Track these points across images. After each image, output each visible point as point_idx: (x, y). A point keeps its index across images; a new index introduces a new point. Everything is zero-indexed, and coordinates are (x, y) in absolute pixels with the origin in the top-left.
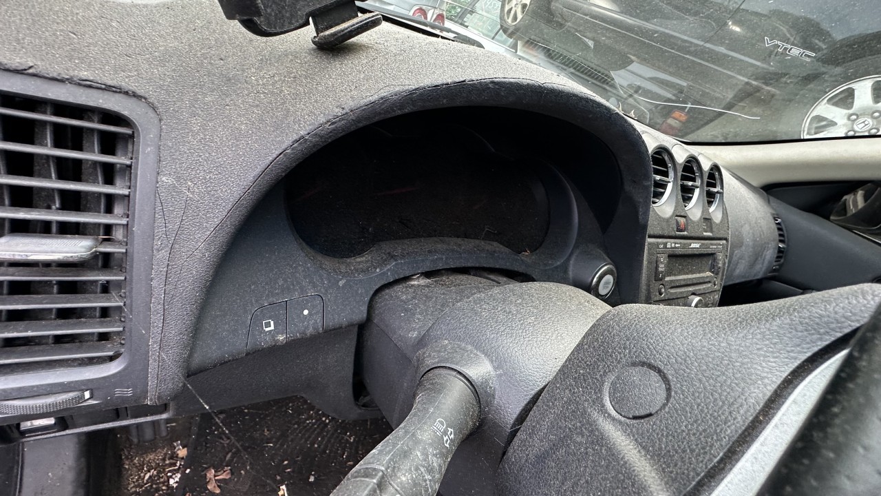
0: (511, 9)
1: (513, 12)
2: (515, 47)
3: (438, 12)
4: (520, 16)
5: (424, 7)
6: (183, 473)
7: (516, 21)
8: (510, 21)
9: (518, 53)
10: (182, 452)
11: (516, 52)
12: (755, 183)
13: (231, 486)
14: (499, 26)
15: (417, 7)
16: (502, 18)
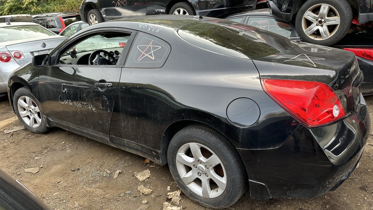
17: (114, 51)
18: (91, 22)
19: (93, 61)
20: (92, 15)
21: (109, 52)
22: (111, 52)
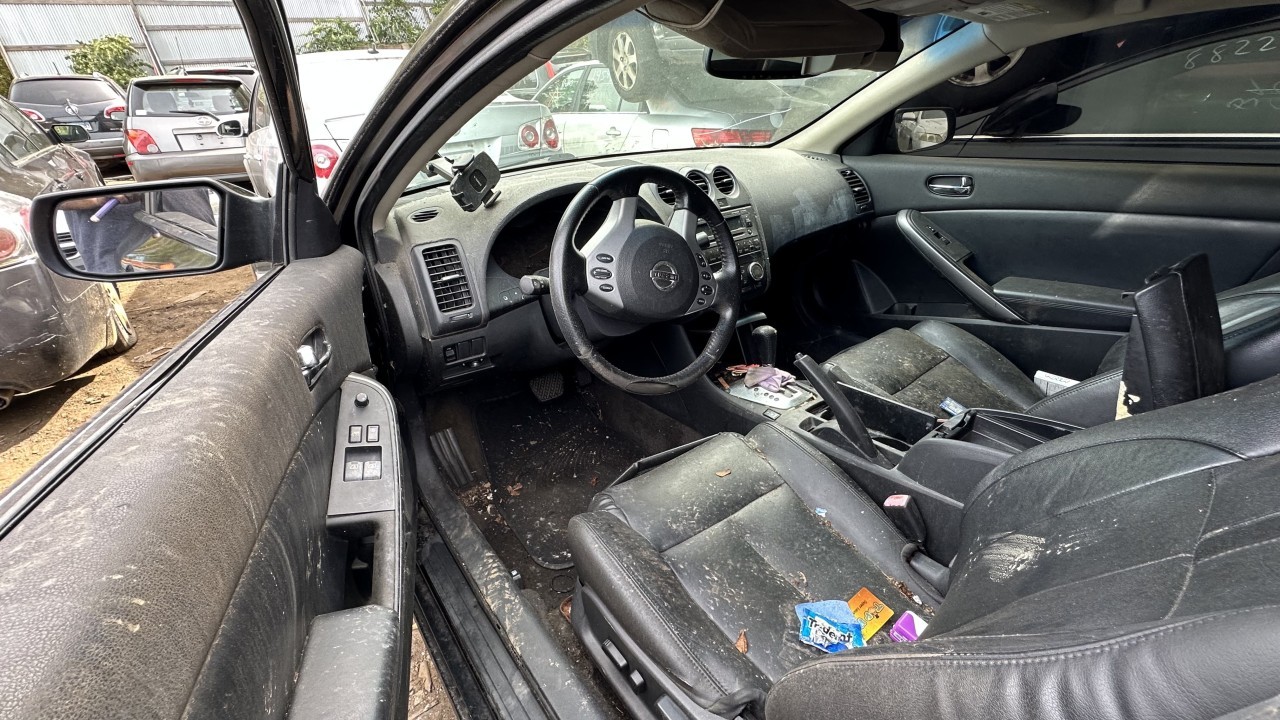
0: (622, 75)
1: (625, 77)
2: (645, 108)
3: (544, 121)
4: (633, 78)
5: (529, 124)
6: (493, 493)
7: (631, 83)
8: (626, 86)
9: (652, 113)
10: (488, 485)
11: (649, 112)
12: (828, 152)
13: (524, 491)
14: (619, 98)
15: (523, 127)
16: (616, 85)
17: (709, 170)
18: (616, 60)
19: (587, 251)
20: (622, 36)
21: (684, 173)
22: (695, 175)
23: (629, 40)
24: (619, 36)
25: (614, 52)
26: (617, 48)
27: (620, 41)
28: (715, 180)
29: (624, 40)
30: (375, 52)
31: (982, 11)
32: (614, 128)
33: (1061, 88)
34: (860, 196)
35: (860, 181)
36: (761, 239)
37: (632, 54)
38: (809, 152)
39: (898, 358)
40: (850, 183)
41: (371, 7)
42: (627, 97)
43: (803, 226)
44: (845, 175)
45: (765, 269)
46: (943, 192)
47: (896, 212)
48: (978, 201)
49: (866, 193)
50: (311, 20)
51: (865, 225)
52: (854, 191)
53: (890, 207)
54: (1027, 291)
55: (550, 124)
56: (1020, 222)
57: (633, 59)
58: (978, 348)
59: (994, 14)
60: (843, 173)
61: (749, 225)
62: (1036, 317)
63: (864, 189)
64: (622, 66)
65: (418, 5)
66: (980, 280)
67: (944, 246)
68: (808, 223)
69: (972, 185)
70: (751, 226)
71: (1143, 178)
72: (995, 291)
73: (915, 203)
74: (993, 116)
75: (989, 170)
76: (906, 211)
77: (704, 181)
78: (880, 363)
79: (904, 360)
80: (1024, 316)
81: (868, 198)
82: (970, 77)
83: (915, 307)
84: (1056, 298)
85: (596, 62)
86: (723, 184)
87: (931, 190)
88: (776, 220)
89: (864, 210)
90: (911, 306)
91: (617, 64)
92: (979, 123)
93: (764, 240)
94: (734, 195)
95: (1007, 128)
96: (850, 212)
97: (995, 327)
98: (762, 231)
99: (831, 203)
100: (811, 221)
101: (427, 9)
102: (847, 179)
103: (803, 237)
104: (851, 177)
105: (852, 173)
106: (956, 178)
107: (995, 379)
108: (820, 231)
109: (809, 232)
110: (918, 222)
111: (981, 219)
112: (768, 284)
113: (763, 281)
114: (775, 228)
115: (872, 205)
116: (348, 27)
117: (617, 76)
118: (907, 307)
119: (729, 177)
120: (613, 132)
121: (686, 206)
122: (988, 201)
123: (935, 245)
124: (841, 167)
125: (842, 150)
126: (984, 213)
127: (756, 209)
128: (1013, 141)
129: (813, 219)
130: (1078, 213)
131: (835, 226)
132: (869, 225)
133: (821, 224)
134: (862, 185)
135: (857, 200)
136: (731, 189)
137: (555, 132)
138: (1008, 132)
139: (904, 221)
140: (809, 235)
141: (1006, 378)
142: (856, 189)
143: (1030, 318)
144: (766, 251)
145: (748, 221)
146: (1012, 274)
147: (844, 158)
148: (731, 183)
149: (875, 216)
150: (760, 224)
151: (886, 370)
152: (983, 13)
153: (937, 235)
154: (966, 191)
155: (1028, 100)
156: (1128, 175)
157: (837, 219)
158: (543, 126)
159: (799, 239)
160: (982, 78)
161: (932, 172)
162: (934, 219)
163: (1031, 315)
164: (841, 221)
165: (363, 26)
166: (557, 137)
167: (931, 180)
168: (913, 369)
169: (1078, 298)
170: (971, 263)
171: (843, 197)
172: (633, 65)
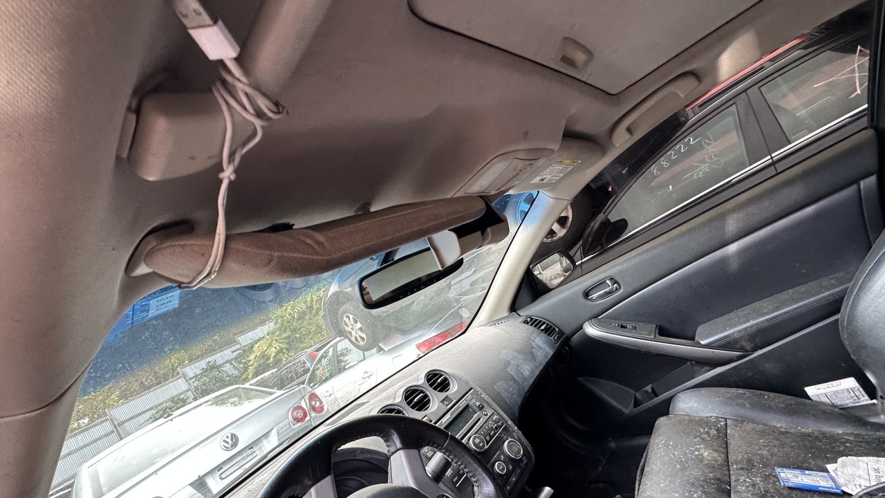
0: (356, 338)
1: (358, 338)
2: (380, 349)
3: (308, 397)
4: (364, 336)
5: (295, 406)
7: (364, 339)
8: (362, 343)
9: (386, 349)
11: (384, 350)
12: (506, 314)
14: (362, 352)
15: (291, 410)
17: (421, 380)
18: (348, 332)
20: (346, 316)
22: (411, 391)
23: (351, 316)
24: (345, 318)
25: (346, 327)
26: (346, 324)
27: (346, 320)
28: (431, 385)
29: (349, 318)
30: (169, 415)
31: (540, 178)
32: (367, 372)
33: (606, 214)
34: (549, 330)
35: (541, 321)
36: (498, 414)
37: (357, 323)
38: (493, 322)
39: (693, 453)
40: (535, 326)
41: (193, 380)
42: (364, 349)
43: (525, 378)
44: (528, 323)
45: (519, 440)
46: (601, 297)
47: (581, 328)
48: (630, 290)
49: (551, 326)
50: (151, 409)
51: (567, 348)
52: (542, 330)
53: (574, 326)
54: (725, 330)
55: (313, 397)
56: (671, 286)
57: (359, 325)
58: (739, 396)
59: (549, 177)
60: (526, 322)
61: (481, 408)
62: (752, 345)
63: (548, 324)
64: (353, 333)
65: (227, 362)
66: (684, 341)
67: (634, 331)
68: (527, 373)
69: (616, 282)
70: (483, 407)
71: (723, 216)
72: (703, 342)
73: (588, 315)
74: (584, 246)
75: (618, 268)
76: (587, 323)
77: (422, 392)
78: (684, 468)
79: (698, 450)
80: (742, 349)
81: (554, 329)
82: (554, 235)
83: (652, 387)
84: (752, 322)
85: (338, 339)
86: (440, 384)
87: (592, 300)
88: (501, 387)
89: (559, 338)
90: (649, 388)
91: (350, 333)
92: (579, 253)
93: (501, 413)
94: (454, 388)
95: (596, 247)
96: (551, 346)
97: (729, 370)
98: (495, 406)
99: (533, 348)
100: (528, 371)
101: (233, 362)
102: (532, 324)
103: (531, 386)
104: (534, 322)
105: (532, 319)
106: (601, 283)
107: (784, 418)
108: (540, 373)
109: (533, 380)
110: (602, 325)
111: (643, 301)
112: (532, 453)
113: (526, 453)
114: (504, 395)
115: (561, 333)
116: (179, 399)
117: (354, 340)
118: (647, 392)
119: (441, 376)
120: (367, 375)
121: (399, 445)
122: (637, 285)
123: (629, 334)
124: (522, 319)
125: (514, 308)
126: (642, 294)
127: (478, 389)
128: (606, 250)
129: (528, 368)
130: (702, 259)
131: (547, 363)
132: (570, 347)
133: (537, 368)
134: (544, 323)
135: (549, 335)
136: (448, 384)
137: (320, 400)
138: (599, 248)
139: (592, 330)
140: (534, 382)
141: (789, 411)
142: (543, 328)
143: (748, 348)
144: (510, 422)
145: (478, 404)
146: (699, 323)
147: (518, 312)
148: (446, 379)
149: (568, 339)
150: (489, 400)
151: (696, 473)
152: (542, 180)
153: (622, 327)
154: (617, 288)
155: (594, 229)
156: (711, 220)
157: (546, 357)
158: (307, 401)
159: (529, 390)
160: (561, 232)
161: (584, 289)
162: (610, 317)
163: (748, 346)
164: (549, 357)
165: (190, 393)
166: (321, 403)
167: (586, 294)
168: (715, 455)
169: (767, 314)
170: (663, 332)
171: (538, 338)
172: (361, 329)
